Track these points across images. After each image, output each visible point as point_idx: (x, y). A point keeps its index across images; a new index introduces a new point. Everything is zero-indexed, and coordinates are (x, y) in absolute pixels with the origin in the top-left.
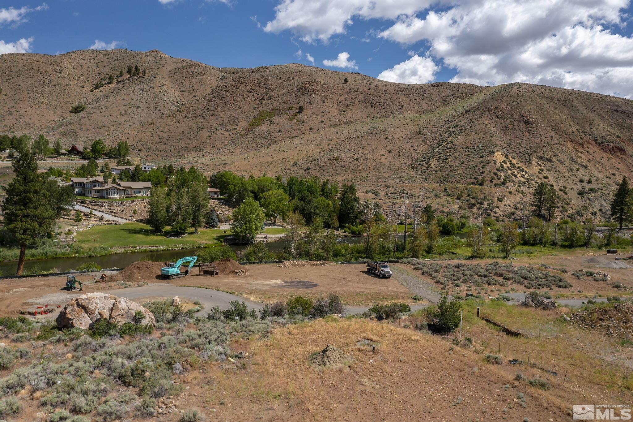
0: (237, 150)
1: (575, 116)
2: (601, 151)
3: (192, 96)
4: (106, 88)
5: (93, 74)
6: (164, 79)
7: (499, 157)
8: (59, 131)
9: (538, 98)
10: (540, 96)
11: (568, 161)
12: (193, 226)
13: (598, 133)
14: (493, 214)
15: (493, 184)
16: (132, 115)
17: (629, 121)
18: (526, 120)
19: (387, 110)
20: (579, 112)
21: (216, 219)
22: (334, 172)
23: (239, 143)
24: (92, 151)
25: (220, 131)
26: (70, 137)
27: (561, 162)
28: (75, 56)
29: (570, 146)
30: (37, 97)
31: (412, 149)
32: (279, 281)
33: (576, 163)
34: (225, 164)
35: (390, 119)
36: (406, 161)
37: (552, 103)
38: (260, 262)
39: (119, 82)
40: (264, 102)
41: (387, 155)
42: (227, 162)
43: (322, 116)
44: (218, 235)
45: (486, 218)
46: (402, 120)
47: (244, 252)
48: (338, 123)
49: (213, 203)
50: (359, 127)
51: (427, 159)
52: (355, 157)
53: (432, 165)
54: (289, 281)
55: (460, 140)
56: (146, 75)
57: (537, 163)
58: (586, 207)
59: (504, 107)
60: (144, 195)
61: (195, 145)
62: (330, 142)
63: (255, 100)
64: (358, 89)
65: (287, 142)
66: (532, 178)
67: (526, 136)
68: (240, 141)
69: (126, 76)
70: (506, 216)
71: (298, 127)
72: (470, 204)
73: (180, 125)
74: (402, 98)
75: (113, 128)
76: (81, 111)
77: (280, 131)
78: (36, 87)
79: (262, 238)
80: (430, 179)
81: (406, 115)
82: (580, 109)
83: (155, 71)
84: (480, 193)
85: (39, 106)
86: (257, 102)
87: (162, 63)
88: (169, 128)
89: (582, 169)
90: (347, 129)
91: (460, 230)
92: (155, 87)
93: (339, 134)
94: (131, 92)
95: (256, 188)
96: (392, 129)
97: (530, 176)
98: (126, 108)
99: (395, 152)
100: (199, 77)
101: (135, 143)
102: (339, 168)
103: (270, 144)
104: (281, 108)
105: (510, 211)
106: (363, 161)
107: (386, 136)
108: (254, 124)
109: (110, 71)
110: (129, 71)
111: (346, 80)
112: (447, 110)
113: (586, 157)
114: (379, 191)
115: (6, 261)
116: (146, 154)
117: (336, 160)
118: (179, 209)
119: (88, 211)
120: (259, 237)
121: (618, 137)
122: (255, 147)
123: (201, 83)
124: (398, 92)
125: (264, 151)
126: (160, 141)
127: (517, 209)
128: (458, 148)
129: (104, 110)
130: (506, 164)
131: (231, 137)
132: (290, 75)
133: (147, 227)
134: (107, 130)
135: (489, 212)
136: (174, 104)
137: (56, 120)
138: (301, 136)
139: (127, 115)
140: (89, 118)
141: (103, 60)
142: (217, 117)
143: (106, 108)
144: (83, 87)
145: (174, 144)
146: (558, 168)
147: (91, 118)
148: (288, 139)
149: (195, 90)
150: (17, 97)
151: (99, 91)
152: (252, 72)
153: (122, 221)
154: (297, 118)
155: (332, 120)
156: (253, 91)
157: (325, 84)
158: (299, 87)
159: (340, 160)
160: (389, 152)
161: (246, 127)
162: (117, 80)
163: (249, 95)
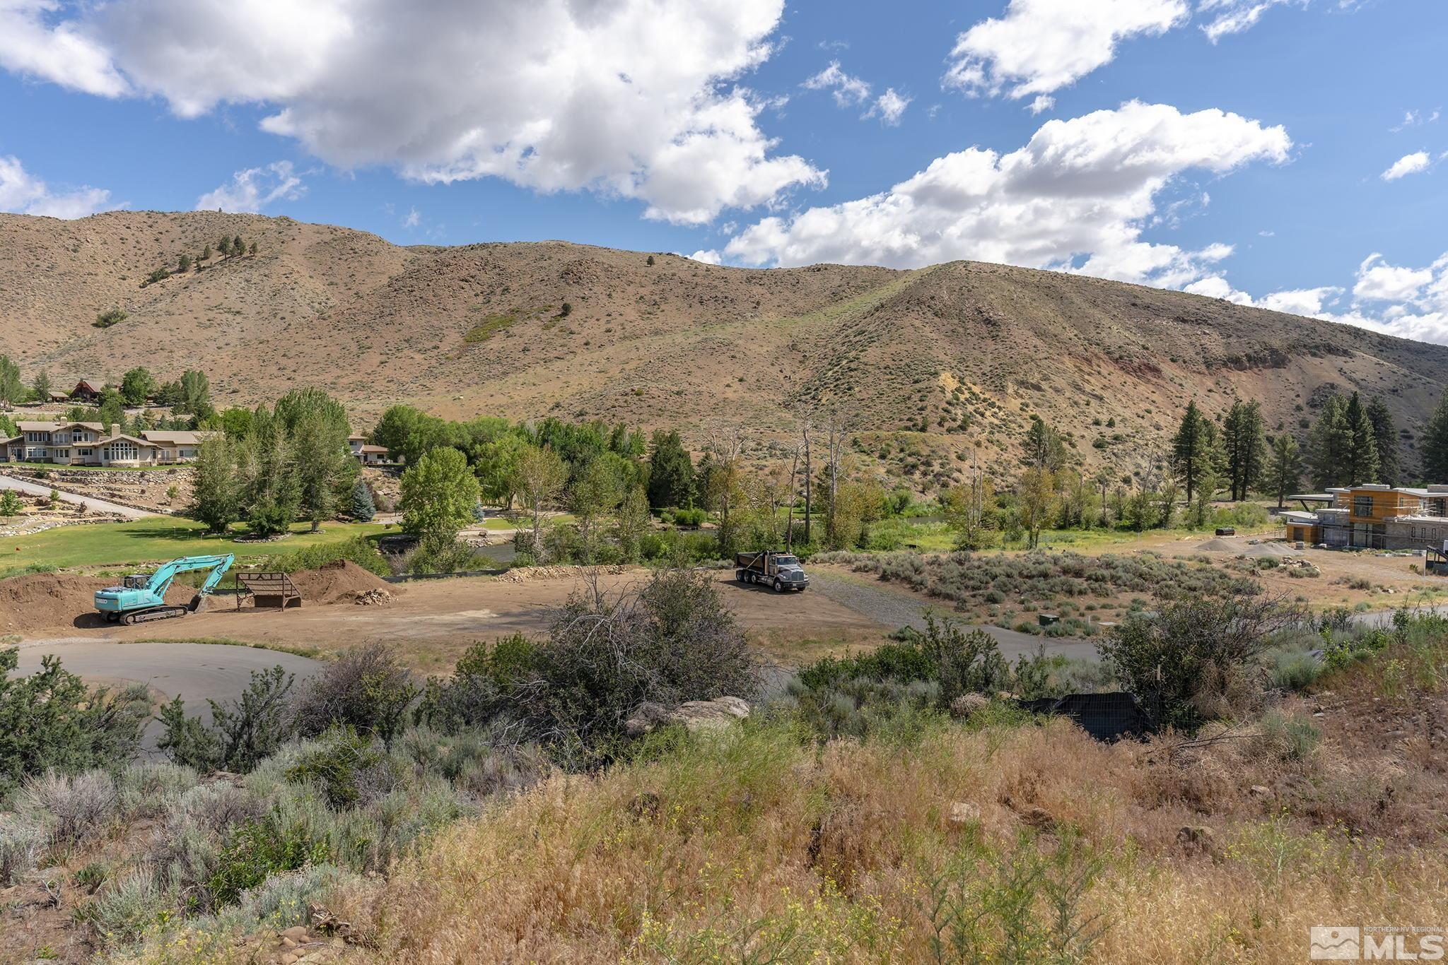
0: (439, 386)
1: (1069, 314)
2: (1120, 373)
3: (351, 293)
4: (174, 281)
5: (148, 254)
6: (294, 261)
7: (948, 381)
8: (63, 359)
11: (1069, 388)
13: (1111, 340)
14: (952, 483)
15: (944, 429)
16: (225, 328)
17: (1157, 322)
18: (987, 319)
19: (729, 309)
20: (1074, 306)
21: (368, 501)
22: (636, 417)
23: (443, 373)
24: (123, 392)
25: (405, 351)
27: (1057, 390)
28: (109, 220)
29: (1069, 363)
30: (19, 297)
31: (781, 376)
32: (483, 614)
33: (1083, 392)
35: (736, 324)
36: (772, 397)
38: (448, 574)
39: (200, 269)
40: (494, 299)
41: (736, 385)
43: (608, 322)
44: (368, 534)
46: (759, 327)
48: (638, 332)
50: (679, 338)
51: (811, 392)
52: (675, 389)
53: (823, 401)
54: (515, 611)
55: (873, 354)
56: (258, 255)
57: (1017, 393)
58: (1111, 468)
59: (945, 297)
61: (354, 378)
62: (625, 366)
63: (476, 295)
64: (674, 275)
65: (539, 369)
66: (1011, 418)
67: (990, 345)
68: (445, 369)
69: (216, 257)
71: (562, 341)
72: (906, 466)
73: (323, 343)
74: (757, 290)
75: (181, 353)
76: (115, 322)
77: (525, 350)
78: (19, 277)
79: (474, 536)
81: (766, 319)
82: (1075, 300)
84: (922, 445)
85: (25, 314)
86: (481, 299)
87: (290, 233)
88: (299, 349)
89: (1094, 402)
90: (657, 343)
92: (274, 276)
94: (224, 284)
95: (469, 438)
96: (740, 342)
97: (1007, 415)
98: (211, 315)
99: (751, 380)
100: (366, 258)
101: (226, 379)
102: (646, 409)
103: (505, 374)
104: (527, 308)
105: (982, 478)
106: (691, 397)
107: (732, 353)
108: (474, 339)
109: (183, 248)
110: (222, 248)
111: (650, 261)
112: (840, 310)
113: (1098, 381)
116: (247, 397)
117: (637, 395)
119: (46, 492)
120: (467, 536)
121: (1144, 348)
122: (476, 379)
123: (370, 270)
124: (749, 280)
125: (493, 386)
126: (280, 373)
127: (993, 474)
128: (870, 369)
129: (164, 318)
130: (963, 393)
131: (427, 362)
132: (542, 253)
134: (168, 357)
135: (945, 478)
136: (313, 307)
137: (60, 340)
138: (568, 357)
139: (213, 329)
140: (131, 334)
141: (169, 229)
142: (400, 327)
143: (169, 313)
144: (124, 279)
145: (308, 379)
146: (1054, 403)
147: (136, 334)
148: (542, 362)
149: (357, 282)
151: (158, 286)
153: (135, 514)
154: (558, 325)
155: (627, 328)
156: (472, 280)
157: (611, 267)
158: (561, 271)
159: (645, 396)
160: (740, 381)
161: (458, 344)
162: (198, 266)
163: (464, 286)
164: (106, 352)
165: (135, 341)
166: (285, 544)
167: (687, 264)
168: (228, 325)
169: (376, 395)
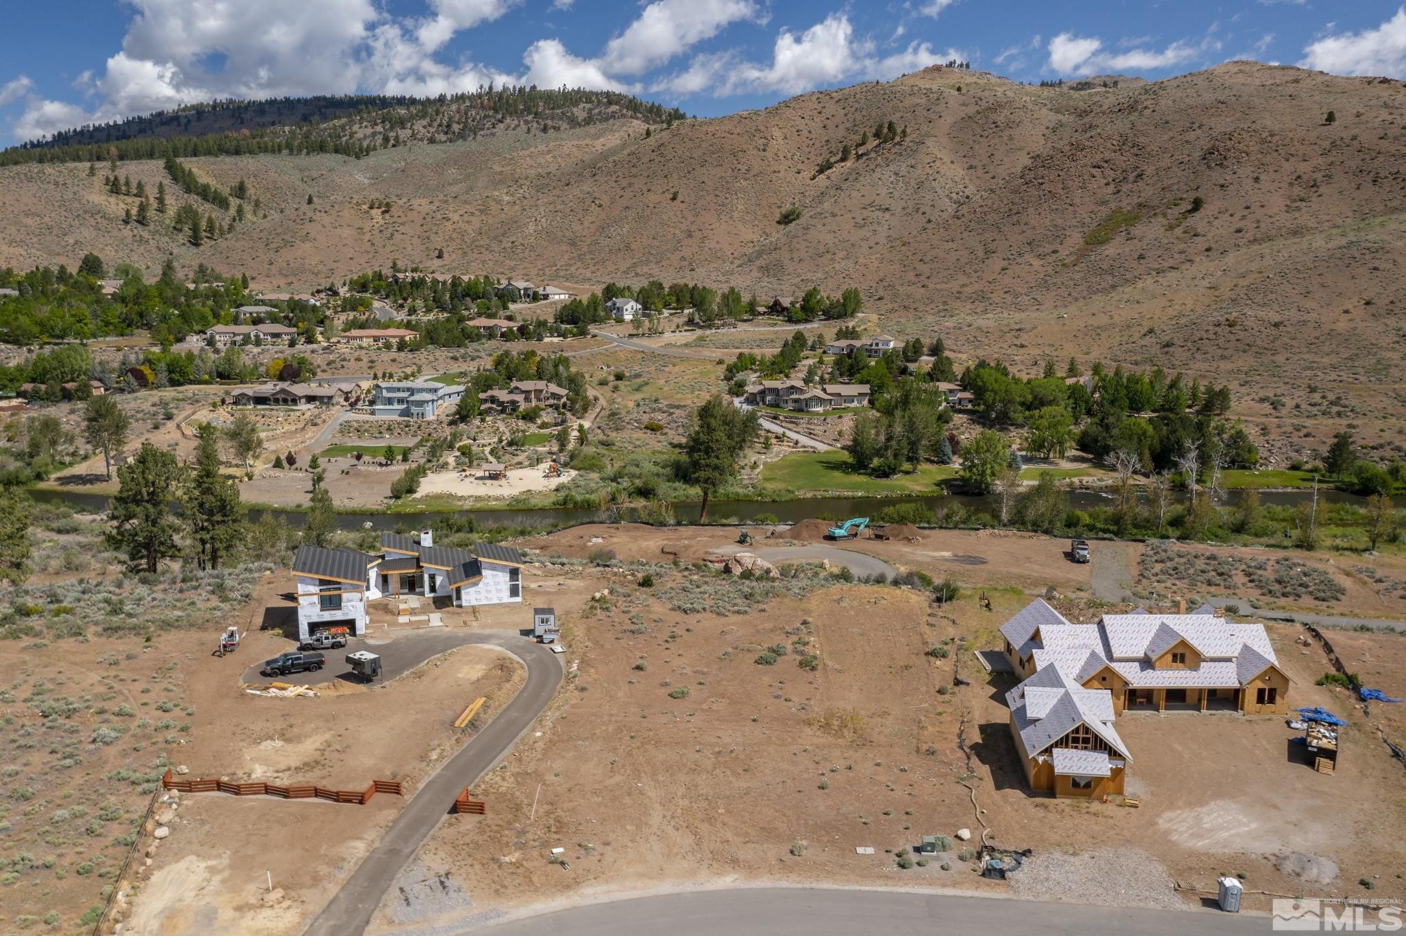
0: (1049, 299)
3: (988, 176)
4: (837, 170)
5: (817, 144)
6: (937, 147)
8: (758, 263)
12: (910, 459)
16: (876, 227)
21: (948, 451)
22: (1220, 352)
23: (1055, 284)
24: (803, 308)
25: (1026, 256)
26: (774, 276)
28: (788, 113)
30: (728, 201)
34: (1020, 330)
38: (955, 528)
39: (859, 157)
40: (1125, 188)
41: (1359, 312)
42: (1023, 326)
43: (1244, 217)
44: (944, 477)
47: (945, 511)
48: (1273, 232)
49: (959, 419)
50: (1319, 241)
52: (1277, 318)
54: (962, 554)
56: (908, 139)
60: (858, 405)
61: (977, 287)
62: (1240, 282)
63: (1107, 184)
64: (1354, 138)
65: (1150, 281)
68: (1059, 280)
69: (872, 143)
71: (1182, 246)
73: (955, 246)
75: (841, 254)
76: (794, 220)
77: (1141, 257)
78: (727, 183)
83: (924, 128)
85: (731, 218)
86: (1111, 189)
87: (938, 109)
88: (934, 253)
90: (1289, 249)
92: (920, 166)
93: (1268, 261)
94: (877, 181)
98: (866, 213)
99: (1383, 302)
100: (1007, 133)
101: (874, 285)
102: (1232, 344)
103: (1114, 287)
104: (1156, 202)
106: (1289, 329)
107: (1377, 263)
108: (1096, 240)
109: (846, 135)
110: (877, 135)
111: (1331, 118)
114: (1286, 399)
115: (689, 500)
116: (890, 306)
117: (1230, 326)
118: (889, 439)
119: (780, 430)
120: (1000, 486)
122: (1085, 293)
123: (1009, 147)
125: (1099, 301)
126: (916, 280)
129: (830, 219)
131: (1044, 269)
132: (1193, 118)
133: (849, 458)
134: (832, 259)
137: (755, 240)
138: (1184, 267)
139: (866, 228)
140: (805, 237)
141: (835, 113)
142: (1025, 228)
143: (834, 216)
144: (799, 173)
145: (938, 286)
147: (809, 237)
148: (1154, 273)
149: (995, 164)
150: (699, 204)
151: (825, 177)
152: (1120, 110)
153: (822, 447)
154: (1184, 225)
155: (1263, 225)
156: (1106, 165)
157: (1271, 135)
158: (1206, 148)
159: (1238, 327)
160: (1367, 303)
161: (1077, 247)
162: (857, 153)
163: (1096, 174)
164: (788, 256)
165: (809, 245)
166: (897, 483)
167: (1384, 114)
168: (879, 223)
169: (991, 308)
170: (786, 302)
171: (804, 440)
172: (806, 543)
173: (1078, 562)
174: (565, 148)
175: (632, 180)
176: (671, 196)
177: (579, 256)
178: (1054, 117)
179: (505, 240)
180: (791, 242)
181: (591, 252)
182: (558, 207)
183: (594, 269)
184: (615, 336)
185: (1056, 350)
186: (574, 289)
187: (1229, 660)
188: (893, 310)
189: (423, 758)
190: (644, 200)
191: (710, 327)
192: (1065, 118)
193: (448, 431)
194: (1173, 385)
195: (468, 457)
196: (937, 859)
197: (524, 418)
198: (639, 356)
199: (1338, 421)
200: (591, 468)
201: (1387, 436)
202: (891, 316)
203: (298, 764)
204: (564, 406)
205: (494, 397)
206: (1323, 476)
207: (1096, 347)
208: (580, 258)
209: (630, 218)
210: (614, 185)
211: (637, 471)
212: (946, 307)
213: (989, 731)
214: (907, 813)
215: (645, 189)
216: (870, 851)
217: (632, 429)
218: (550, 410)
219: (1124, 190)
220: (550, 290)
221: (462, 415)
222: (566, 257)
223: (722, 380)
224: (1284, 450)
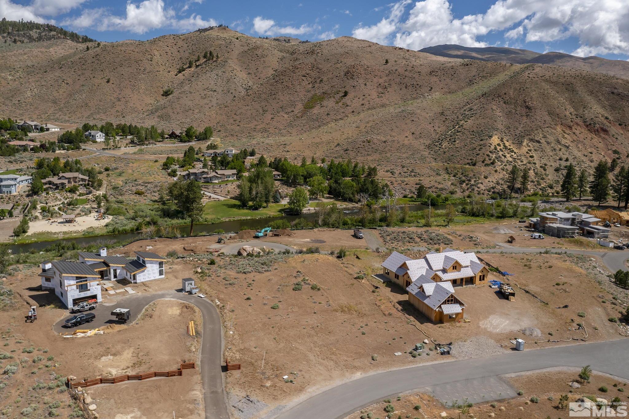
0: (294, 131)
1: (573, 100)
2: (586, 132)
3: (257, 78)
4: (187, 72)
5: (176, 59)
6: (233, 64)
7: (495, 140)
8: (157, 114)
9: (543, 84)
10: (546, 81)
11: (554, 142)
12: (266, 202)
13: (589, 115)
14: (476, 189)
15: (484, 164)
16: (211, 99)
17: (621, 103)
18: (527, 106)
19: (418, 91)
20: (578, 95)
21: (279, 197)
22: (366, 153)
23: (295, 125)
24: (186, 135)
25: (281, 113)
26: (166, 120)
27: (548, 143)
28: (160, 43)
29: (559, 129)
30: (136, 84)
31: (432, 130)
32: (308, 240)
33: (560, 144)
34: (285, 144)
35: (419, 101)
36: (425, 142)
37: (556, 88)
38: (302, 229)
39: (197, 66)
41: (411, 137)
43: (363, 99)
44: (280, 208)
45: (471, 192)
46: (429, 102)
47: (294, 222)
48: (375, 106)
49: (276, 183)
50: (392, 110)
51: (440, 141)
52: (384, 139)
53: (443, 147)
54: (314, 239)
55: (470, 123)
56: (219, 59)
57: (527, 144)
58: (558, 181)
59: (511, 93)
60: (232, 179)
61: (262, 126)
62: (367, 125)
63: (309, 84)
64: (396, 70)
65: (333, 124)
66: (519, 157)
67: (525, 120)
68: (296, 123)
69: (202, 60)
70: (487, 190)
71: (343, 110)
72: (461, 181)
73: (249, 108)
74: (434, 79)
75: (197, 111)
76: (170, 94)
77: (328, 114)
78: (135, 75)
79: (307, 210)
80: (439, 159)
81: (434, 96)
82: (580, 93)
84: (471, 172)
85: (139, 92)
86: (311, 86)
87: (231, 47)
88: (240, 111)
89: (564, 149)
90: (382, 112)
91: (445, 203)
92: (227, 72)
93: (375, 117)
94: (209, 78)
95: (305, 174)
96: (419, 111)
97: (518, 156)
98: (205, 92)
99: (417, 133)
100: (262, 59)
101: (215, 125)
102: (371, 150)
103: (319, 126)
104: (329, 92)
105: (492, 186)
106: (389, 143)
107: (413, 119)
108: (308, 107)
109: (189, 56)
110: (205, 57)
111: (387, 62)
112: (470, 91)
113: (571, 137)
114: (395, 171)
116: (224, 134)
117: (368, 142)
118: (257, 193)
120: (305, 210)
121: (607, 118)
122: (308, 129)
123: (264, 66)
124: (431, 73)
125: (315, 132)
126: (234, 123)
127: (498, 184)
128: (466, 132)
129: (189, 94)
131: (289, 119)
132: (339, 57)
133: (237, 202)
134: (193, 113)
135: (474, 187)
137: (152, 103)
138: (345, 118)
139: (206, 99)
141: (182, 45)
142: (278, 101)
143: (191, 93)
144: (169, 72)
145: (245, 126)
146: (544, 148)
147: (180, 102)
148: (334, 121)
149: (259, 73)
150: (122, 85)
151: (182, 75)
152: (308, 53)
153: (222, 199)
154: (342, 101)
155: (371, 103)
156: (307, 76)
157: (368, 67)
158: (345, 71)
159: (371, 143)
160: (413, 134)
161: (301, 109)
162: (196, 64)
163: (304, 79)
164: (171, 111)
165: (181, 106)
166: (262, 212)
167: (404, 62)
168: (212, 97)
169: (270, 135)
170: (178, 132)
171: (213, 196)
172: (248, 240)
173: (360, 238)
174: (34, 52)
175: (84, 72)
176: (107, 81)
177: (60, 109)
178: (281, 54)
179: (13, 99)
180: (172, 105)
181: (66, 107)
182: (43, 83)
183: (69, 115)
184: (95, 149)
185: (302, 153)
186: (61, 126)
187: (467, 267)
188: (226, 136)
189: (190, 351)
190: (92, 82)
191: (143, 144)
192: (285, 55)
193: (27, 200)
194: (356, 166)
195: (47, 213)
196: (423, 352)
197: (70, 191)
198: (113, 159)
199: (415, 178)
200: (119, 214)
201: (433, 183)
202: (226, 139)
203: (131, 364)
204: (88, 184)
205: (51, 181)
206: (415, 199)
207: (318, 151)
208: (60, 110)
209: (86, 91)
210: (74, 73)
211: (144, 214)
212: (250, 135)
213: (402, 303)
214: (401, 338)
215: (91, 76)
216: (400, 354)
217: (129, 194)
218: (81, 187)
219: (316, 86)
220: (49, 126)
221: (34, 191)
222: (52, 109)
223: (162, 170)
224: (400, 190)
